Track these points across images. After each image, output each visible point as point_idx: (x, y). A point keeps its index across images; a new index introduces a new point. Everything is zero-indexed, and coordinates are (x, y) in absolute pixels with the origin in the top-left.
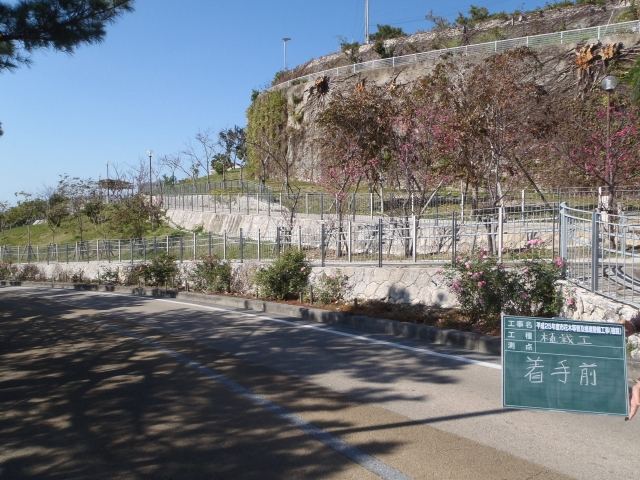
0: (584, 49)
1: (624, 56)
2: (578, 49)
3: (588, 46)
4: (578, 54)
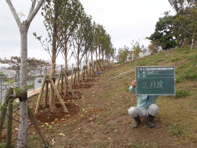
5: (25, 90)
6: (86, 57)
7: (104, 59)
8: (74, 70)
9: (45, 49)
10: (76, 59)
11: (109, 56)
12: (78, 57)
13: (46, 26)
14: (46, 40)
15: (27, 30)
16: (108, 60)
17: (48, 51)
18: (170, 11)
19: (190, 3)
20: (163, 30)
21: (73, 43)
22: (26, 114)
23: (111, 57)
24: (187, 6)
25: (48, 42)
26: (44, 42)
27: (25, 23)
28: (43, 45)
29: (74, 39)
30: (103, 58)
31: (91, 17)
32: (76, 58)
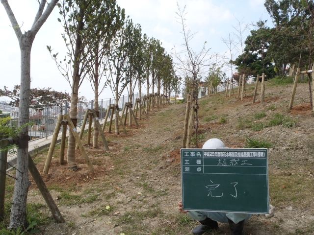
5: (25, 133)
6: (131, 89)
7: (162, 92)
8: (110, 109)
9: (63, 74)
10: (113, 92)
11: (169, 89)
12: (117, 89)
13: (65, 40)
14: (65, 60)
15: (31, 44)
16: (168, 95)
17: (67, 77)
18: (266, 21)
19: (297, 10)
20: (256, 50)
21: (110, 66)
22: (26, 167)
23: (173, 90)
24: (292, 14)
25: (67, 64)
26: (61, 62)
27: (27, 35)
28: (60, 67)
29: (111, 60)
30: (159, 91)
31: (140, 26)
32: (114, 90)
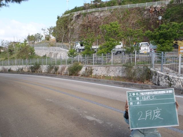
0: (152, 8)
1: (163, 10)
2: (151, 8)
3: (153, 7)
4: (151, 9)
